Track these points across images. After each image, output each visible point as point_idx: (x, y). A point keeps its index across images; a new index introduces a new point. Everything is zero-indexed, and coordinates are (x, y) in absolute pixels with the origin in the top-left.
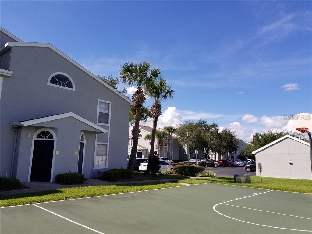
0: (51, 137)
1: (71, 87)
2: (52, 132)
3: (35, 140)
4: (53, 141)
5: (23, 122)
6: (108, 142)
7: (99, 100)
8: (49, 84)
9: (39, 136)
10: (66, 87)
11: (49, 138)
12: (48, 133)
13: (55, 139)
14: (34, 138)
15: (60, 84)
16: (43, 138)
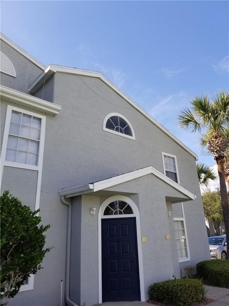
0: (129, 210)
1: (131, 134)
2: (129, 201)
3: (102, 219)
4: (134, 219)
5: (92, 185)
6: (183, 217)
7: (163, 154)
8: (105, 129)
9: (107, 212)
10: (125, 134)
11: (125, 213)
12: (122, 204)
13: (136, 214)
14: (101, 216)
15: (117, 130)
16: (116, 213)
